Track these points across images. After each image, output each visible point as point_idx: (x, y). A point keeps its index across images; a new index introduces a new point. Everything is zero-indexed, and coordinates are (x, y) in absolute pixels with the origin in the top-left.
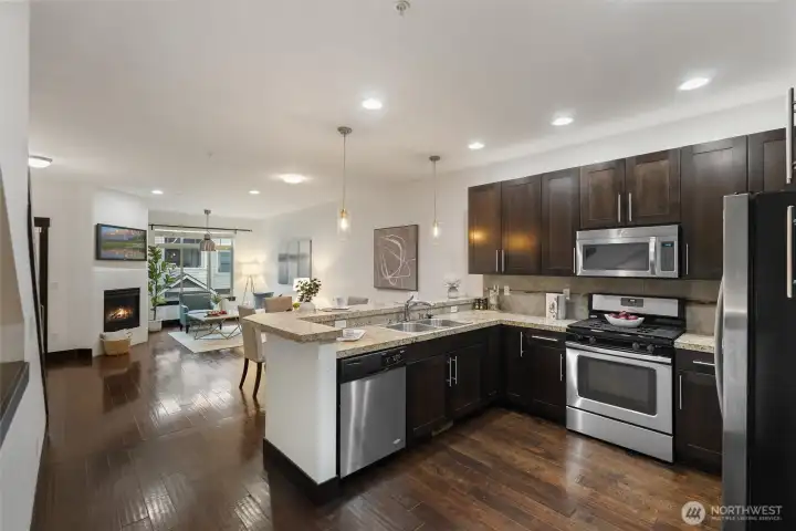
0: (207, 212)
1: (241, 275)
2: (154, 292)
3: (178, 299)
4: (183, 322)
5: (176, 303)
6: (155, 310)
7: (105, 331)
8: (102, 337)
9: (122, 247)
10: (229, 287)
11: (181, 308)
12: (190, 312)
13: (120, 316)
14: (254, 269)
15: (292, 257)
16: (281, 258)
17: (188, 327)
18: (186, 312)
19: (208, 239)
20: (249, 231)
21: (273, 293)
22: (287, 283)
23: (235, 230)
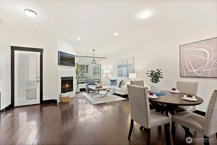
0: (94, 50)
1: (103, 74)
2: (77, 79)
3: (85, 81)
4: (86, 89)
5: (84, 83)
6: (78, 85)
7: (61, 93)
8: (60, 95)
9: (67, 61)
11: (86, 84)
12: (89, 86)
13: (66, 87)
14: (108, 71)
15: (124, 66)
16: (119, 67)
17: (88, 91)
18: (88, 86)
19: (94, 60)
20: (106, 58)
21: (117, 80)
22: (122, 76)
23: (102, 58)
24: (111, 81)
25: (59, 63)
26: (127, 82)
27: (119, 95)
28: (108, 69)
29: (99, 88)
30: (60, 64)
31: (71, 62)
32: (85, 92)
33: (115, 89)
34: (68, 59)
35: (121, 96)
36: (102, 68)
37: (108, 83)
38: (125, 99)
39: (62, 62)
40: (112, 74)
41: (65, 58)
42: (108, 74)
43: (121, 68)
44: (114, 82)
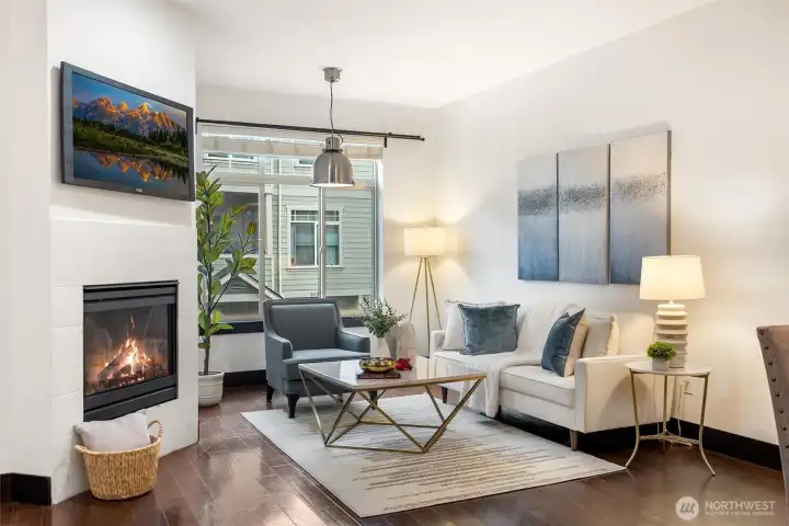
0: (332, 74)
1: (398, 257)
3: (260, 316)
4: (276, 380)
5: (255, 327)
6: (206, 345)
7: (87, 419)
8: (79, 437)
9: (133, 154)
11: (270, 343)
12: (299, 355)
13: (127, 369)
14: (433, 242)
15: (579, 197)
16: (531, 204)
17: (293, 399)
18: (287, 353)
19: (333, 151)
20: (418, 138)
21: (518, 306)
22: (556, 279)
23: (386, 136)
24: (470, 312)
25: (69, 168)
26: (615, 324)
27: (556, 434)
28: (434, 224)
29: (389, 374)
30: (76, 175)
31: (165, 165)
32: (261, 400)
33: (509, 381)
34: (137, 138)
35: (573, 440)
36: (390, 211)
37: (447, 331)
38: (612, 467)
39: (88, 158)
40: (466, 257)
41: (111, 129)
42: (438, 259)
43: (553, 211)
44: (498, 329)
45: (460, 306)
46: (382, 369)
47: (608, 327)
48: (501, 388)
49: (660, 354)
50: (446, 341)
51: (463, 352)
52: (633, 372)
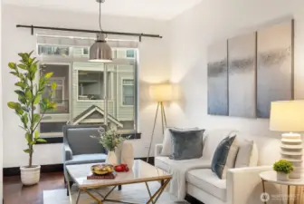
2: (29, 124)
6: (30, 151)
10: (130, 118)
11: (64, 150)
14: (166, 92)
15: (240, 65)
16: (214, 70)
19: (101, 41)
20: (158, 36)
21: (204, 130)
22: (227, 114)
23: (140, 35)
24: (175, 134)
26: (255, 146)
28: (168, 83)
29: (108, 175)
33: (191, 180)
36: (144, 77)
37: (163, 145)
40: (183, 101)
42: (169, 102)
43: (225, 74)
44: (191, 144)
45: (170, 130)
46: (104, 173)
47: (250, 147)
48: (186, 182)
49: (282, 169)
50: (163, 151)
51: (171, 157)
52: (263, 181)
